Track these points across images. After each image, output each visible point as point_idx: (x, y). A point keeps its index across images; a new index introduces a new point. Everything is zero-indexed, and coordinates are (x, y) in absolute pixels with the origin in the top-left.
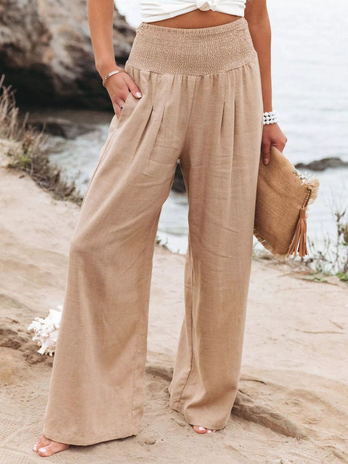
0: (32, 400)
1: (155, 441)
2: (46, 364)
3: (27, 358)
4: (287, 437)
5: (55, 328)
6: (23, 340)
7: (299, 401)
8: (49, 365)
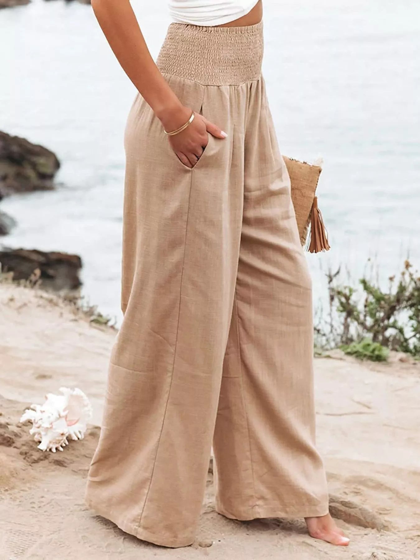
0: (44, 505)
1: (212, 542)
2: (50, 463)
3: (26, 456)
4: (365, 529)
5: (59, 415)
6: (16, 435)
7: (360, 489)
8: (54, 463)
